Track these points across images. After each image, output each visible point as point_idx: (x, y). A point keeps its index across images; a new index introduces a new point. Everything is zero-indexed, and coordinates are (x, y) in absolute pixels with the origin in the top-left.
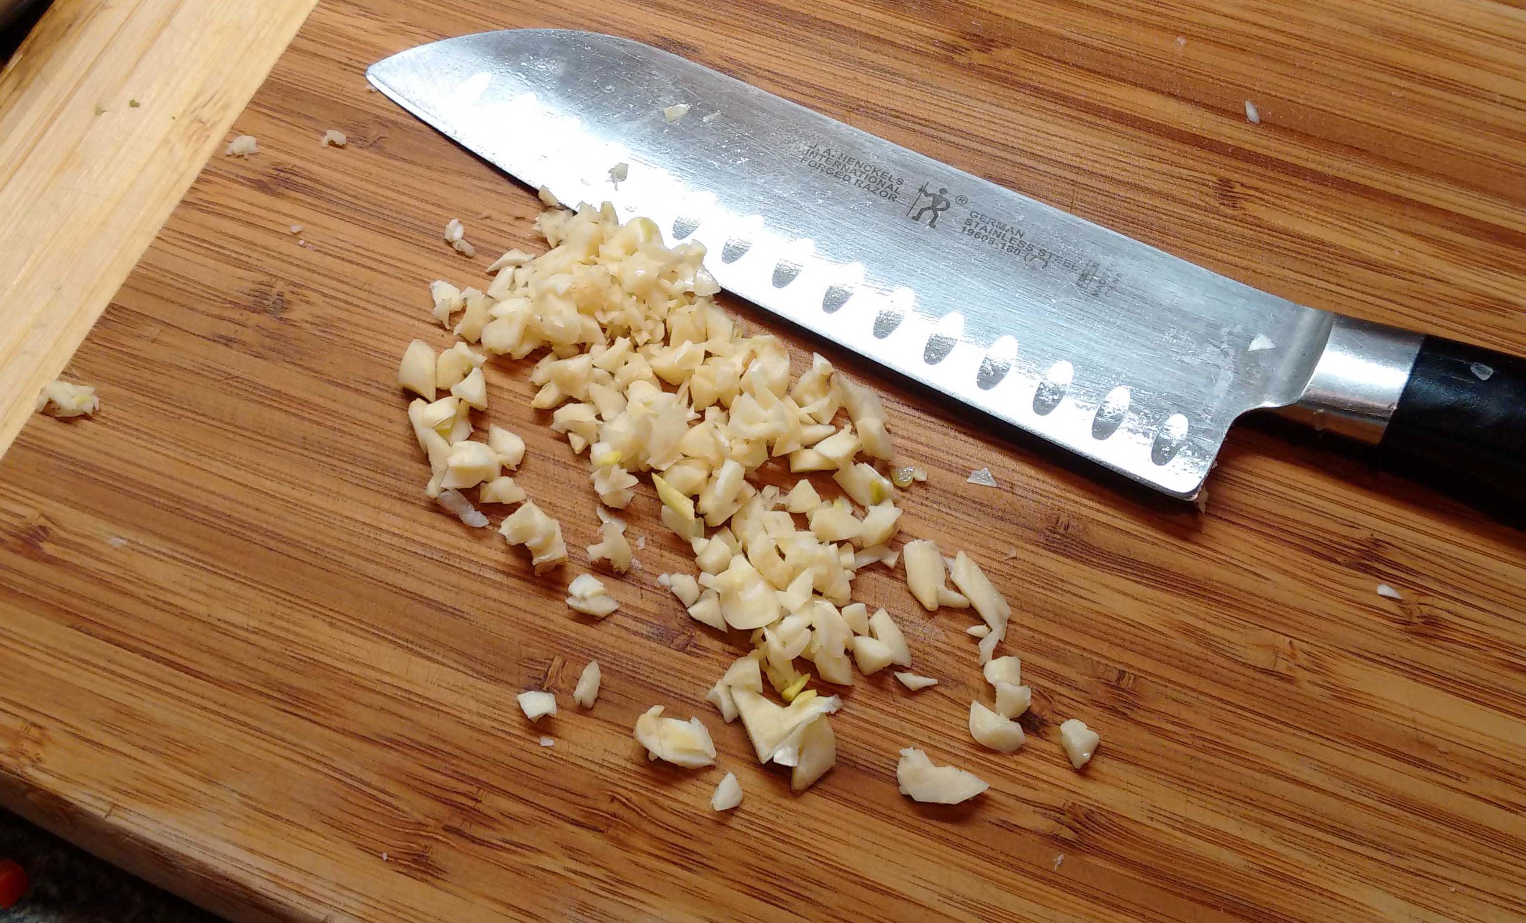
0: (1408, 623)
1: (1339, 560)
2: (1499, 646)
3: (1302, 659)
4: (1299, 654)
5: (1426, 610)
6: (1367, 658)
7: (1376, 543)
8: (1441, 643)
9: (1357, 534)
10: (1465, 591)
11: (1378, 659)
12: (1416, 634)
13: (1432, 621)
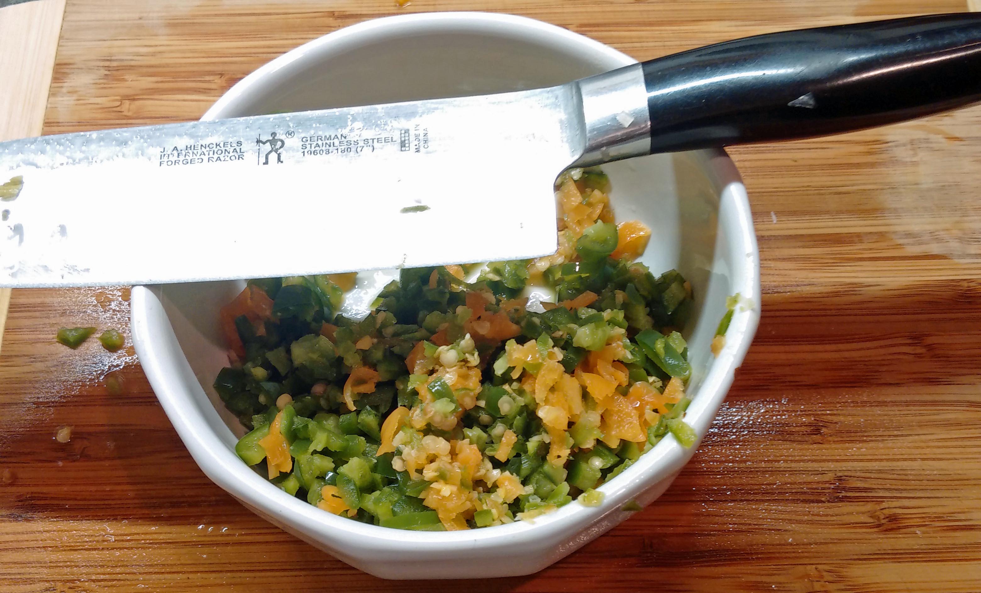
0: (879, 526)
1: (823, 499)
2: (939, 518)
3: (828, 577)
4: (825, 574)
5: (886, 512)
6: (865, 559)
7: (840, 479)
8: (904, 531)
9: (826, 478)
10: (905, 490)
11: (872, 557)
12: (886, 530)
13: (893, 518)
